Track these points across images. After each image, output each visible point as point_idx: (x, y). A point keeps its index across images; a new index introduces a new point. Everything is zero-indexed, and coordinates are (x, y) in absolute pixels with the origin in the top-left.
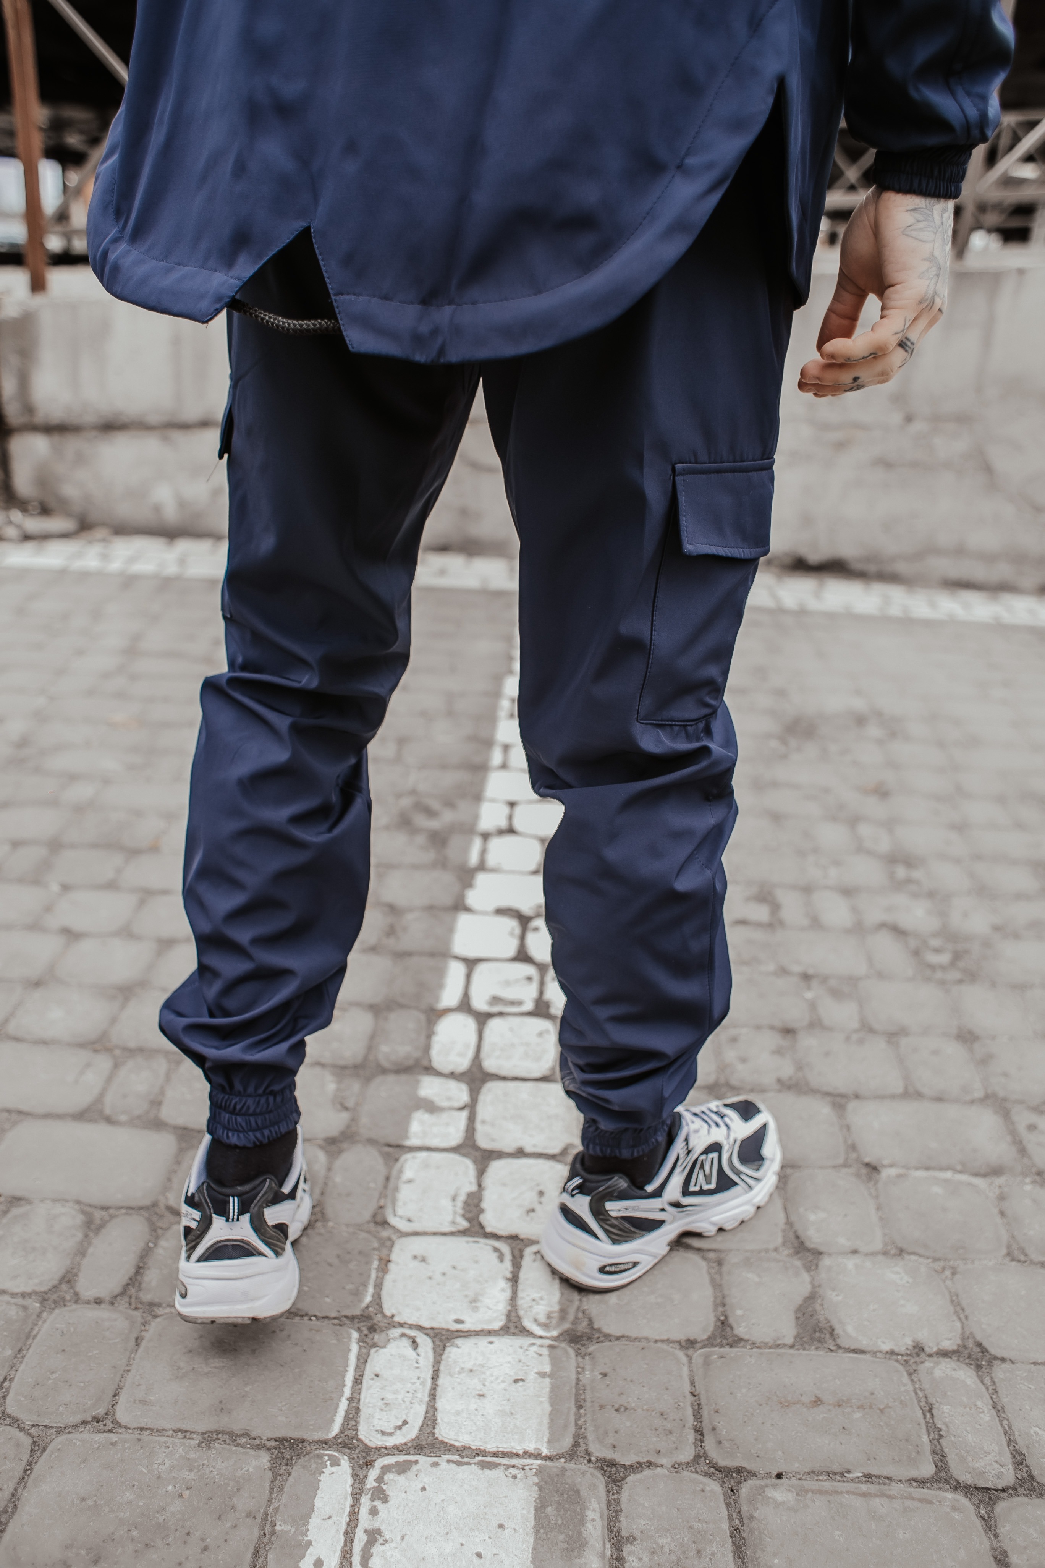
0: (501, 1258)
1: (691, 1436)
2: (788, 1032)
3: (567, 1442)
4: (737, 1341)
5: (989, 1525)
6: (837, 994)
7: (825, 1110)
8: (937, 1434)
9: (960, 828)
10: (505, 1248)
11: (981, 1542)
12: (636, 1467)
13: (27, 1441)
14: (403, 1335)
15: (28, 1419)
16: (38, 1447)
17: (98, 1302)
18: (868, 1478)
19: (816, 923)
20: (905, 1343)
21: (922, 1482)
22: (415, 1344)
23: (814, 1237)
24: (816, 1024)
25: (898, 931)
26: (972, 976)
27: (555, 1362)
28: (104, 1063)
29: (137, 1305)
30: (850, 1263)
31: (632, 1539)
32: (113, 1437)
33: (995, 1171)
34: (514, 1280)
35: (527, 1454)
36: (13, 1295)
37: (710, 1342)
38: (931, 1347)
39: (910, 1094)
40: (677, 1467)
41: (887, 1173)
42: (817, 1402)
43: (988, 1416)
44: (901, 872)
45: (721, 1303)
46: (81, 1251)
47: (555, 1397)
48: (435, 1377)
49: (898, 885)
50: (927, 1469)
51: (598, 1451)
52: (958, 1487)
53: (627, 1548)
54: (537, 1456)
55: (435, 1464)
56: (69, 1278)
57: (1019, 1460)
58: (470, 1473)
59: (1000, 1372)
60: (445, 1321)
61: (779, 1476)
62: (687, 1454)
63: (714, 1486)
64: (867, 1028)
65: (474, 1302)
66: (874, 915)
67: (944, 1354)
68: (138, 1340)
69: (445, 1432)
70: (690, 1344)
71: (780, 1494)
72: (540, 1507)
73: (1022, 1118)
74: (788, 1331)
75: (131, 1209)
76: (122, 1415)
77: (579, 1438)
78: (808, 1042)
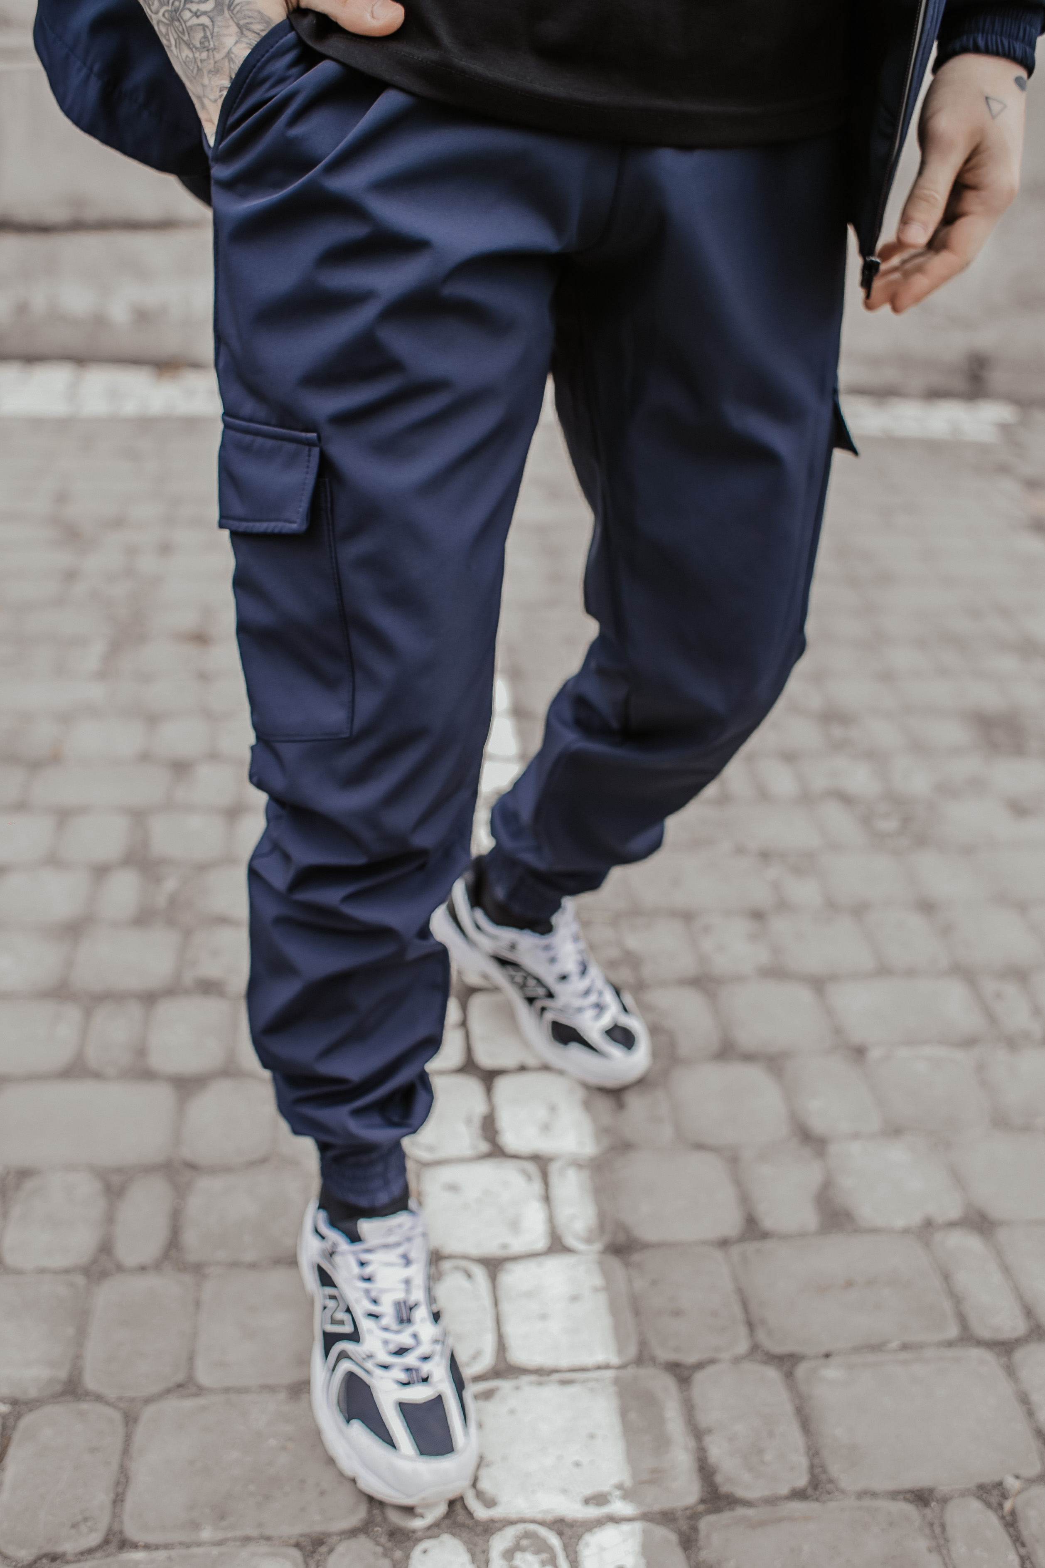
0: (529, 1178)
1: (743, 1330)
2: (758, 915)
3: (632, 1351)
4: (765, 1235)
5: (1011, 1371)
6: (798, 871)
7: (804, 995)
8: (956, 1299)
9: (887, 677)
10: (531, 1167)
11: (1005, 1388)
12: (700, 1366)
13: (117, 1416)
14: (457, 1268)
15: (111, 1394)
16: (130, 1419)
17: (143, 1269)
18: (905, 1347)
19: (763, 795)
20: (916, 1219)
21: (950, 1344)
22: (469, 1275)
23: (818, 1125)
24: (783, 905)
25: (845, 798)
26: (922, 841)
27: (606, 1274)
28: (72, 1014)
29: (183, 1267)
30: (855, 1148)
31: (709, 1431)
32: (202, 1401)
33: (969, 1042)
34: (547, 1198)
35: (599, 1368)
36: (56, 1272)
37: (742, 1239)
38: (940, 1219)
39: (883, 971)
40: (737, 1360)
41: (875, 1054)
42: (849, 1284)
43: (997, 1277)
44: (837, 732)
45: (745, 1199)
46: (110, 1219)
47: (614, 1310)
48: (496, 1303)
49: (838, 747)
50: (952, 1331)
51: (664, 1355)
52: (981, 1343)
53: (708, 1440)
54: (607, 1367)
55: (517, 1388)
56: (106, 1248)
57: (1029, 1312)
58: (550, 1392)
59: (1002, 1235)
60: (491, 1248)
61: (827, 1356)
62: (743, 1347)
63: (772, 1373)
64: (832, 906)
65: (515, 1225)
66: (819, 782)
67: (952, 1225)
68: (198, 1304)
69: (519, 1355)
70: (724, 1243)
71: (832, 1372)
72: (624, 1413)
73: (989, 986)
74: (809, 1218)
75: (149, 1169)
76: (204, 1377)
77: (643, 1344)
78: (780, 925)
